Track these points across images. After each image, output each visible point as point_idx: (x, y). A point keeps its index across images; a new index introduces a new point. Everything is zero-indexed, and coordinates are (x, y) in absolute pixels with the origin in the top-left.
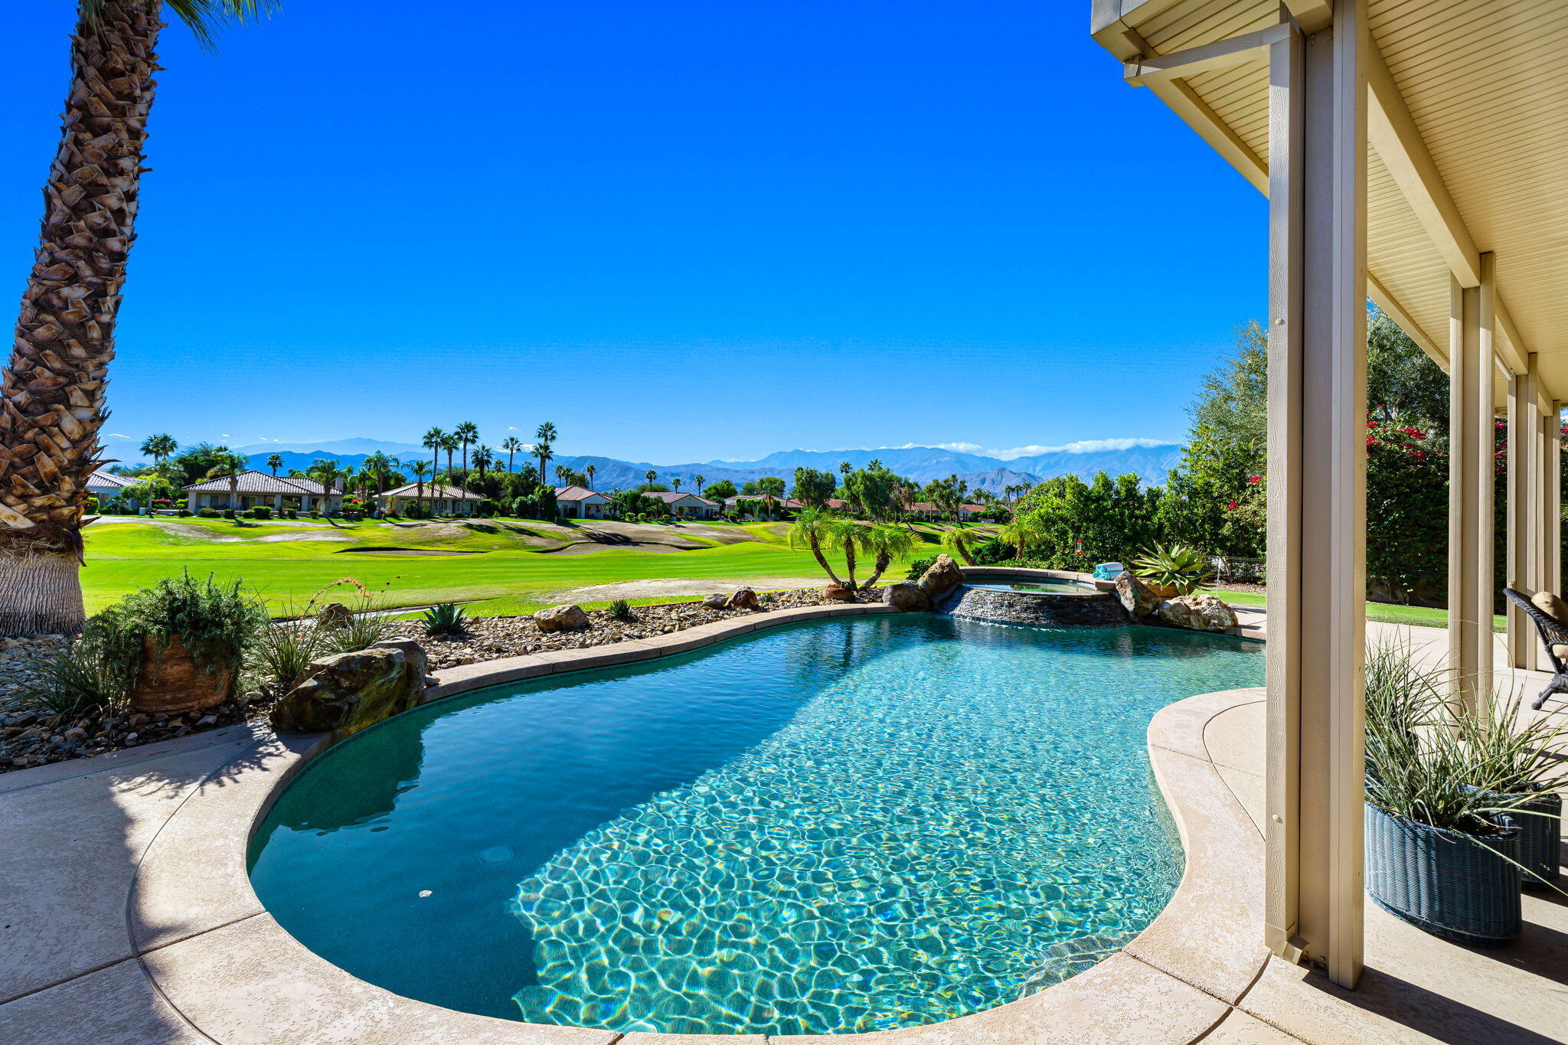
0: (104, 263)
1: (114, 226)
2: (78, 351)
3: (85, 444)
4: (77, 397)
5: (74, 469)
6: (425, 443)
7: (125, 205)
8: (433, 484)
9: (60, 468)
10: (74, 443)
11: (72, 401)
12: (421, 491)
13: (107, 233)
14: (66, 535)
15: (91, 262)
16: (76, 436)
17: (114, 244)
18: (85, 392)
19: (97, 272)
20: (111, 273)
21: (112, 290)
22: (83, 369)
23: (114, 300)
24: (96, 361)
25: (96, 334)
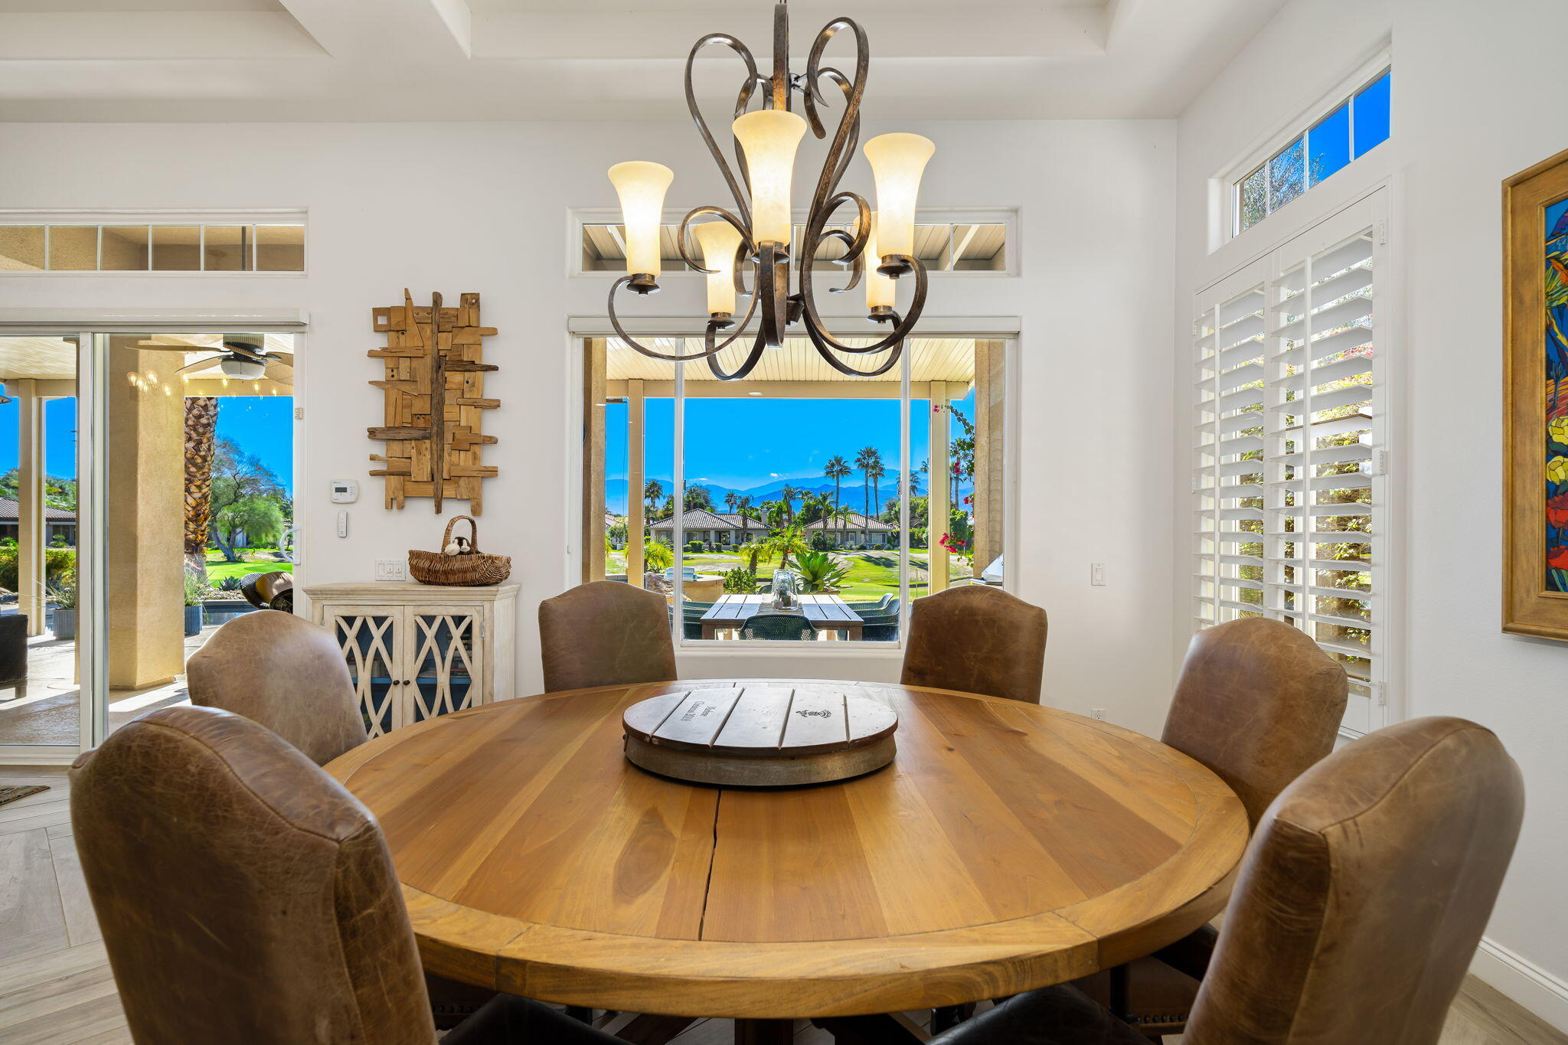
0: (201, 430)
1: (203, 413)
2: (193, 469)
3: (199, 508)
4: (193, 489)
5: (195, 519)
6: (827, 473)
7: (208, 402)
8: (836, 515)
9: (189, 519)
10: (194, 508)
11: (191, 490)
12: (825, 523)
13: (200, 416)
14: (193, 547)
15: (195, 430)
16: (194, 505)
17: (204, 421)
18: (196, 486)
19: (198, 434)
20: (204, 433)
21: (205, 440)
22: (195, 477)
23: (207, 445)
24: (200, 472)
25: (199, 460)
